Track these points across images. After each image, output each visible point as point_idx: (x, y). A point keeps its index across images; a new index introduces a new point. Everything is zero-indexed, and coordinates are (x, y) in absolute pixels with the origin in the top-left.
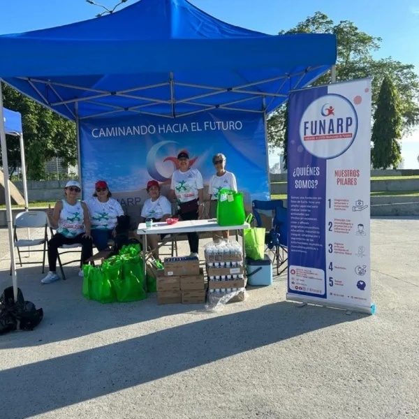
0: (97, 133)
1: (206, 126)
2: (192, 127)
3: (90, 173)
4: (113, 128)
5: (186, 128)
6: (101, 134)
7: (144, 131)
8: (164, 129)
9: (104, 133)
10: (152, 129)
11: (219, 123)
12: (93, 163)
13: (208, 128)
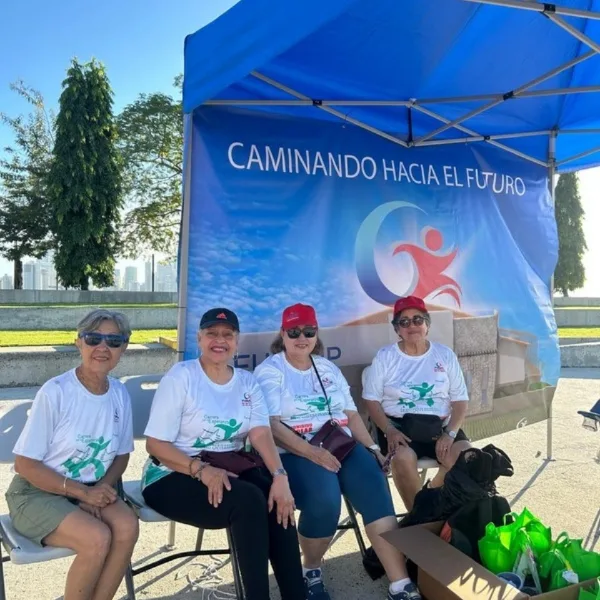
0: (241, 155)
1: (469, 178)
2: (446, 176)
3: (215, 273)
4: (281, 149)
5: (435, 177)
6: (251, 160)
7: (352, 170)
8: (393, 170)
9: (259, 160)
10: (368, 167)
11: (487, 174)
12: (226, 243)
13: (473, 182)
